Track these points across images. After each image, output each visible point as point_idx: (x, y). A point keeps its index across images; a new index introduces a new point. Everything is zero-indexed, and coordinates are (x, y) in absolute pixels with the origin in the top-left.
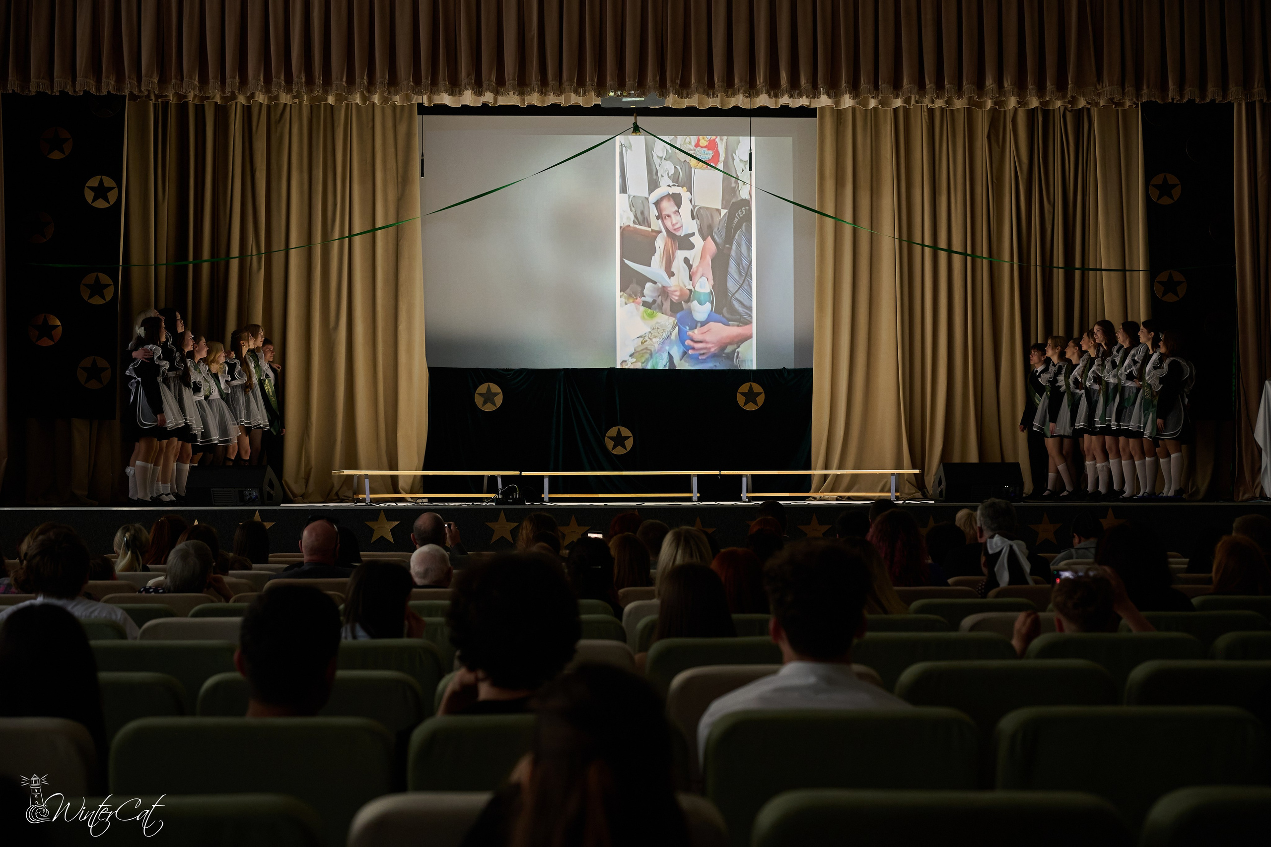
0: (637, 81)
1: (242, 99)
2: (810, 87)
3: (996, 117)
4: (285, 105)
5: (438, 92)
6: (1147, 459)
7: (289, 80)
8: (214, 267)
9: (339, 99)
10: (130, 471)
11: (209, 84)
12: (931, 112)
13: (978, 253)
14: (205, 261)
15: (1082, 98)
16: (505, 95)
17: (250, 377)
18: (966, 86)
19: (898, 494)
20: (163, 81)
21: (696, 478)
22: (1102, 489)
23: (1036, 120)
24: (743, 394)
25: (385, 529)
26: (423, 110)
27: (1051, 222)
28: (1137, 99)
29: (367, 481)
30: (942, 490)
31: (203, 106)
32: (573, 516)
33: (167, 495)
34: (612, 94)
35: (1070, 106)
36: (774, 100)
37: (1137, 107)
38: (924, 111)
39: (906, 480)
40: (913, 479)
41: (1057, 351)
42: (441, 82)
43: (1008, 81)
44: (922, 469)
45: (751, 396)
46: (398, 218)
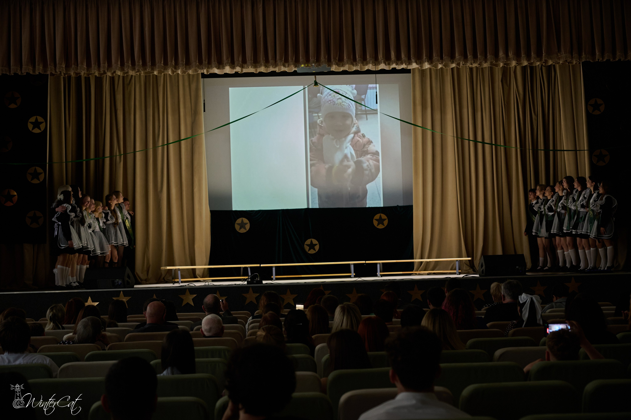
0: (316, 58)
1: (109, 74)
2: (407, 59)
3: (505, 71)
4: (132, 76)
5: (212, 68)
6: (591, 249)
7: (133, 64)
8: (96, 163)
9: (160, 72)
10: (55, 271)
11: (92, 67)
12: (471, 69)
13: (499, 144)
14: (92, 159)
15: (550, 61)
16: (247, 68)
17: (117, 219)
18: (489, 56)
19: (460, 271)
20: (68, 66)
21: (353, 265)
22: (568, 265)
23: (526, 71)
24: (376, 220)
25: (189, 299)
26: (204, 76)
27: (536, 125)
28: (580, 60)
29: (179, 272)
30: (483, 270)
31: (89, 78)
32: (288, 290)
33: (74, 283)
34: (303, 66)
35: (544, 64)
36: (388, 66)
37: (580, 63)
38: (467, 69)
39: (464, 263)
40: (468, 263)
41: (542, 193)
42: (213, 63)
43: (511, 54)
44: (473, 257)
45: (381, 221)
46: (192, 134)
